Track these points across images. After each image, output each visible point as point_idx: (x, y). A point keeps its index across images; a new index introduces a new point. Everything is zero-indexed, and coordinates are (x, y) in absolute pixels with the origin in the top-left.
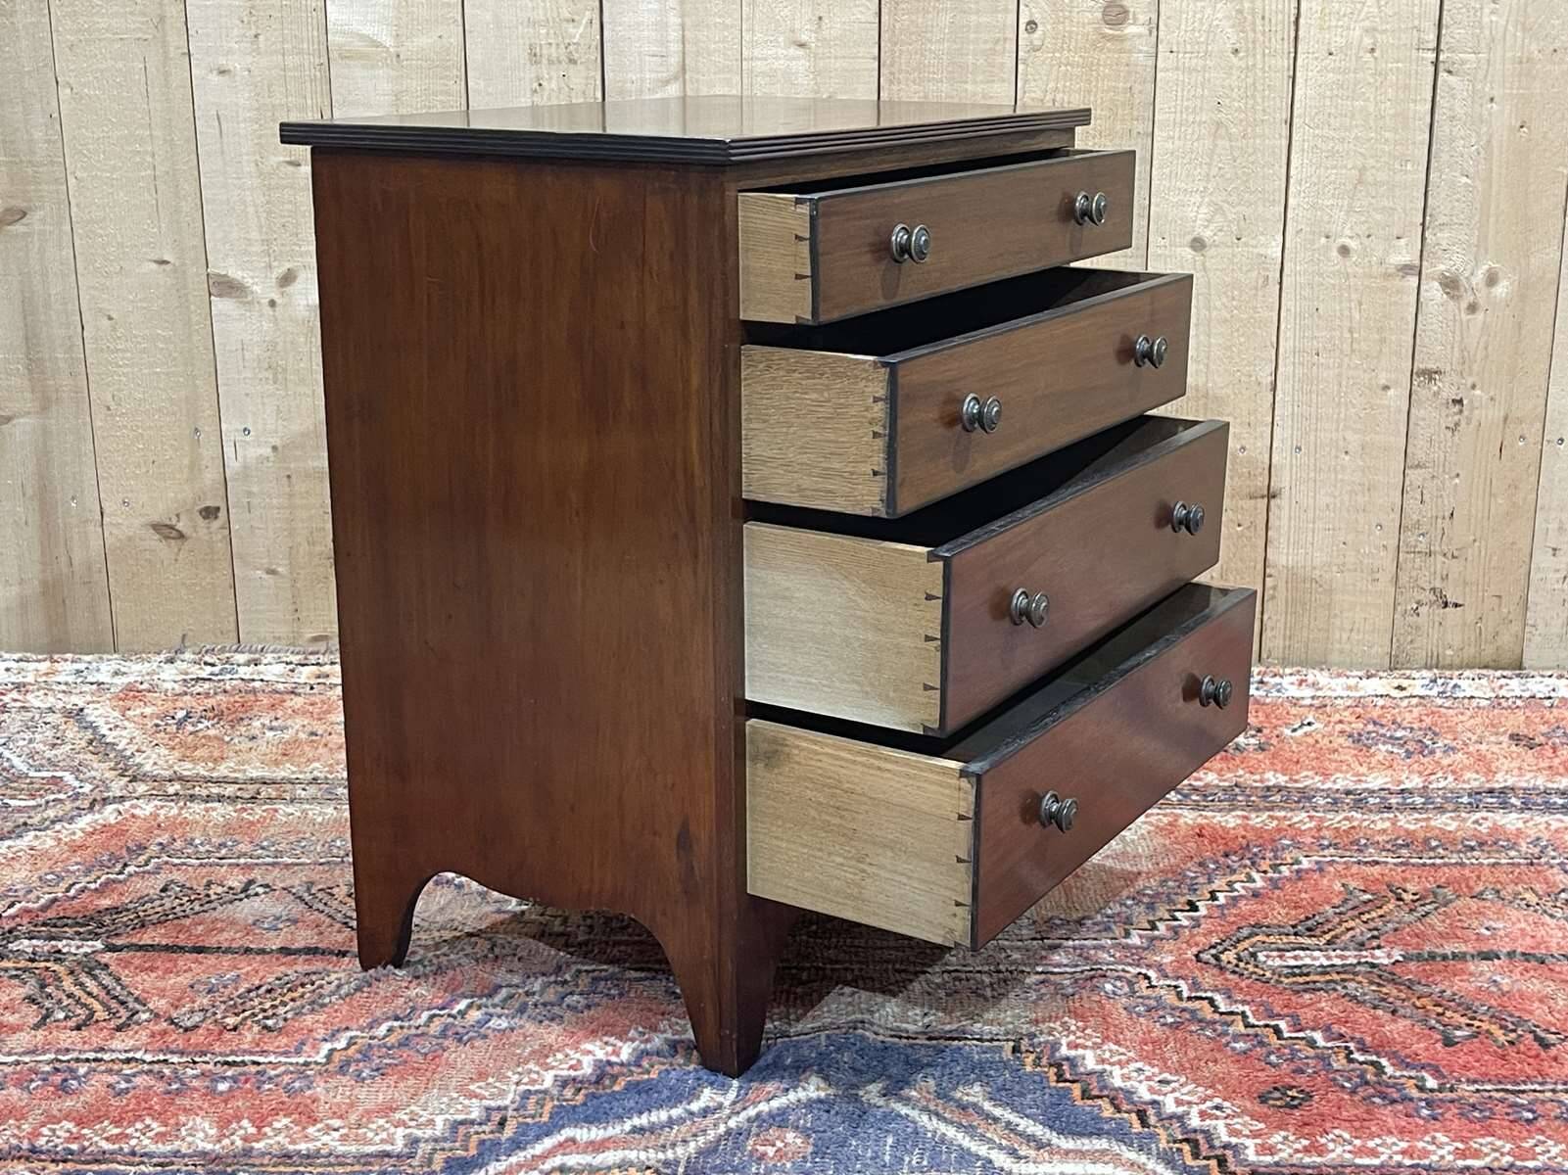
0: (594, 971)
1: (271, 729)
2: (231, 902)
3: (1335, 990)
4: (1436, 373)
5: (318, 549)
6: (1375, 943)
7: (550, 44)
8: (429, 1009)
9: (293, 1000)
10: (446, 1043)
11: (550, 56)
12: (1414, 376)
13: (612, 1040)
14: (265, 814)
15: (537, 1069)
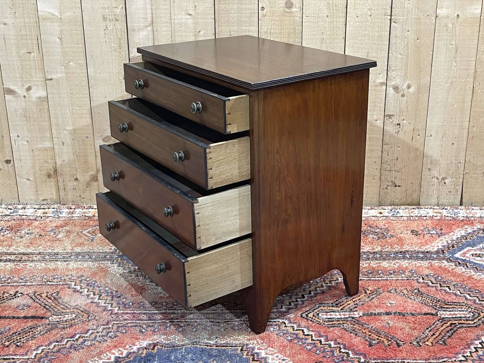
0: (118, 324)
1: (28, 234)
2: (10, 300)
3: (340, 327)
4: (392, 115)
5: (43, 172)
6: (355, 309)
7: (109, 15)
8: (67, 338)
9: (26, 336)
10: (71, 350)
11: (109, 18)
12: (385, 117)
13: (121, 349)
14: (23, 266)
15: (97, 359)
